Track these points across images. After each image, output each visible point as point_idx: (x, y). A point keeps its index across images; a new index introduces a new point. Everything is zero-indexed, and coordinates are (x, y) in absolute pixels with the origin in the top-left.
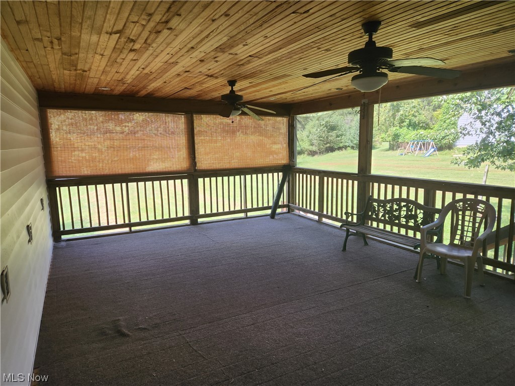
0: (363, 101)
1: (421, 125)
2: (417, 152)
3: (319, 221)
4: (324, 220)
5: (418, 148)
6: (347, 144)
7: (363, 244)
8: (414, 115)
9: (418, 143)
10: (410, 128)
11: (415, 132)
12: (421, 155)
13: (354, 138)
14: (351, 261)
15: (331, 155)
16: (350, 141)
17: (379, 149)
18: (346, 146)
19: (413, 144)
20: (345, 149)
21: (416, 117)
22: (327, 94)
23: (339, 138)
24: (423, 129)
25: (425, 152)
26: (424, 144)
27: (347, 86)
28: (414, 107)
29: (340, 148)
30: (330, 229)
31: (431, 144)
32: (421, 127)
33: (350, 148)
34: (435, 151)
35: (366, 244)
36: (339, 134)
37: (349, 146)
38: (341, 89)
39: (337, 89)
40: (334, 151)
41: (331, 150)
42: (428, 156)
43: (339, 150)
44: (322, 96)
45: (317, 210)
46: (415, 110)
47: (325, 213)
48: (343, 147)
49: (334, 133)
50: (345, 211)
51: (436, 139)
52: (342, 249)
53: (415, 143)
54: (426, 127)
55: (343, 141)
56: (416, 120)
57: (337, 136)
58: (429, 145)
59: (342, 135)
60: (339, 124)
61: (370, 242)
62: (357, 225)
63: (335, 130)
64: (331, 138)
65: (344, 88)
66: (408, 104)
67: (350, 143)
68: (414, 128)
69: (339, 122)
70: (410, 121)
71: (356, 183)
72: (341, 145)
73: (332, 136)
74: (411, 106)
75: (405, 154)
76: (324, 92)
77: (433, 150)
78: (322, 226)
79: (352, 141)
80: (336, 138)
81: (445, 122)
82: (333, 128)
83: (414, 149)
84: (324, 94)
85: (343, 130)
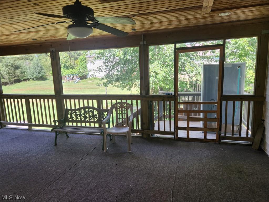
0: (51, 49)
1: (70, 67)
2: (71, 81)
3: (30, 130)
4: (33, 128)
5: (71, 79)
6: (29, 77)
7: (66, 137)
8: (66, 62)
9: (71, 76)
10: (65, 68)
11: (68, 70)
12: (73, 82)
13: (33, 74)
14: (63, 151)
15: (18, 84)
16: (31, 76)
17: (50, 80)
18: (29, 78)
19: (68, 76)
20: (28, 80)
21: (67, 63)
22: (24, 42)
23: (23, 74)
24: (72, 69)
25: (75, 80)
26: (74, 77)
27: (40, 38)
28: (65, 58)
29: (24, 80)
30: (40, 133)
31: (77, 76)
32: (71, 68)
33: (32, 80)
34: (79, 80)
35: (68, 137)
36: (22, 71)
37: (31, 79)
38: (36, 40)
39: (33, 39)
40: (21, 82)
41: (19, 81)
42: (77, 82)
43: (24, 81)
44: (19, 44)
45: (26, 122)
46: (66, 59)
47: (33, 123)
48: (27, 79)
49: (19, 71)
50: (53, 120)
51: (79, 74)
52: (54, 144)
53: (69, 76)
54: (73, 68)
55: (26, 75)
56: (67, 64)
57: (22, 73)
58: (76, 77)
59: (25, 72)
60: (21, 65)
61: (70, 135)
62: (61, 127)
63: (20, 69)
64: (17, 74)
65: (38, 39)
66: (62, 56)
67: (31, 77)
68: (67, 69)
69: (21, 64)
70: (64, 65)
71: (54, 101)
72: (25, 78)
73: (17, 73)
74: (64, 57)
75: (65, 82)
76: (21, 40)
77: (78, 79)
78: (33, 132)
79: (32, 76)
80: (21, 73)
81: (81, 66)
82: (17, 68)
83: (69, 79)
84: (21, 42)
85: (25, 69)
